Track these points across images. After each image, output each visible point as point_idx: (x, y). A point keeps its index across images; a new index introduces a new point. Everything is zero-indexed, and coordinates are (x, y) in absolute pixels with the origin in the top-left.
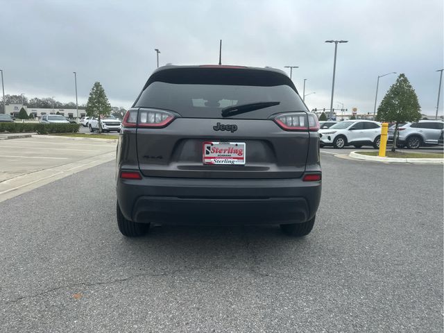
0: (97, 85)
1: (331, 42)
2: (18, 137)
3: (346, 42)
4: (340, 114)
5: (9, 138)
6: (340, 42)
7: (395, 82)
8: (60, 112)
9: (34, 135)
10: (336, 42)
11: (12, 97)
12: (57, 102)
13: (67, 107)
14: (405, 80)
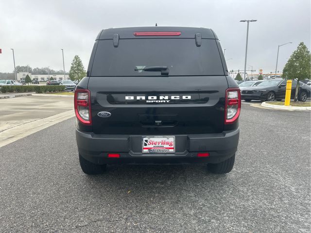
0: (77, 58)
1: (244, 21)
2: (22, 96)
3: (255, 21)
4: (250, 74)
5: (16, 96)
6: (251, 21)
7: (296, 49)
8: (53, 77)
9: (34, 94)
10: (248, 21)
11: (21, 68)
12: (52, 70)
13: (58, 73)
14: (304, 47)
